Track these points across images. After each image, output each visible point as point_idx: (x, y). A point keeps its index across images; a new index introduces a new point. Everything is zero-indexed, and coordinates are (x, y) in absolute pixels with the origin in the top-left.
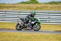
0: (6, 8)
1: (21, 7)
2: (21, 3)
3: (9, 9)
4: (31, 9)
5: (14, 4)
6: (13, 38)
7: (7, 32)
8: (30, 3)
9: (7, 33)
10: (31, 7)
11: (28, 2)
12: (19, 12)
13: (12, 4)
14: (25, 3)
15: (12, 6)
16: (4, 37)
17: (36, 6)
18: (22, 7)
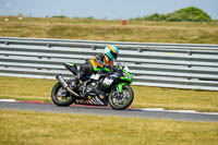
0: (98, 34)
1: (148, 33)
2: (147, 19)
3: (108, 38)
4: (182, 38)
5: (124, 22)
6: (120, 137)
7: (100, 116)
8: (179, 21)
9: (101, 119)
10: (181, 34)
11: (172, 17)
12: (142, 50)
13: (118, 22)
14: (164, 18)
15: (118, 30)
16: (89, 133)
17: (201, 31)
18: (152, 32)
